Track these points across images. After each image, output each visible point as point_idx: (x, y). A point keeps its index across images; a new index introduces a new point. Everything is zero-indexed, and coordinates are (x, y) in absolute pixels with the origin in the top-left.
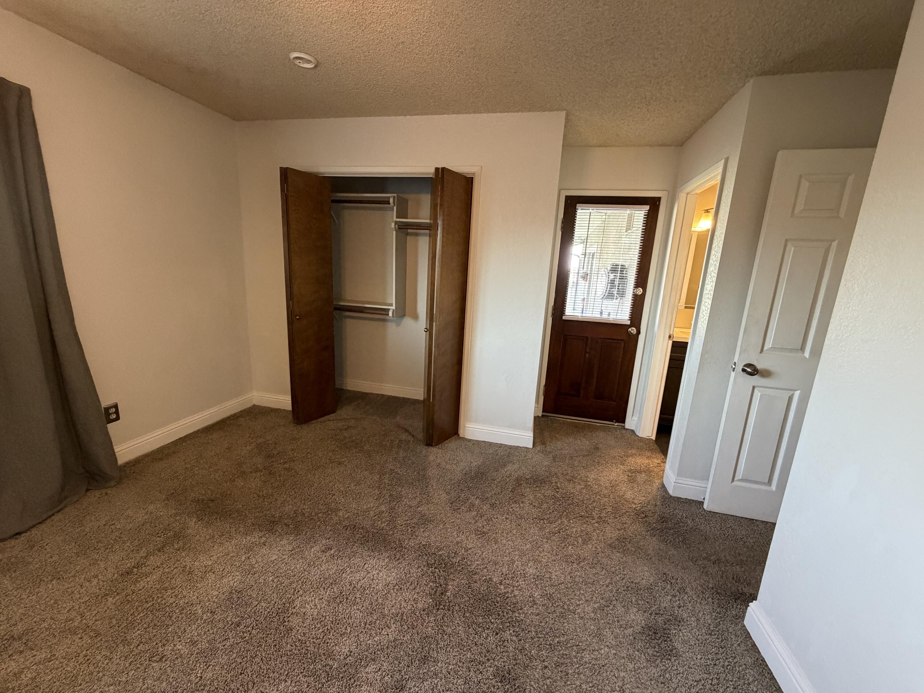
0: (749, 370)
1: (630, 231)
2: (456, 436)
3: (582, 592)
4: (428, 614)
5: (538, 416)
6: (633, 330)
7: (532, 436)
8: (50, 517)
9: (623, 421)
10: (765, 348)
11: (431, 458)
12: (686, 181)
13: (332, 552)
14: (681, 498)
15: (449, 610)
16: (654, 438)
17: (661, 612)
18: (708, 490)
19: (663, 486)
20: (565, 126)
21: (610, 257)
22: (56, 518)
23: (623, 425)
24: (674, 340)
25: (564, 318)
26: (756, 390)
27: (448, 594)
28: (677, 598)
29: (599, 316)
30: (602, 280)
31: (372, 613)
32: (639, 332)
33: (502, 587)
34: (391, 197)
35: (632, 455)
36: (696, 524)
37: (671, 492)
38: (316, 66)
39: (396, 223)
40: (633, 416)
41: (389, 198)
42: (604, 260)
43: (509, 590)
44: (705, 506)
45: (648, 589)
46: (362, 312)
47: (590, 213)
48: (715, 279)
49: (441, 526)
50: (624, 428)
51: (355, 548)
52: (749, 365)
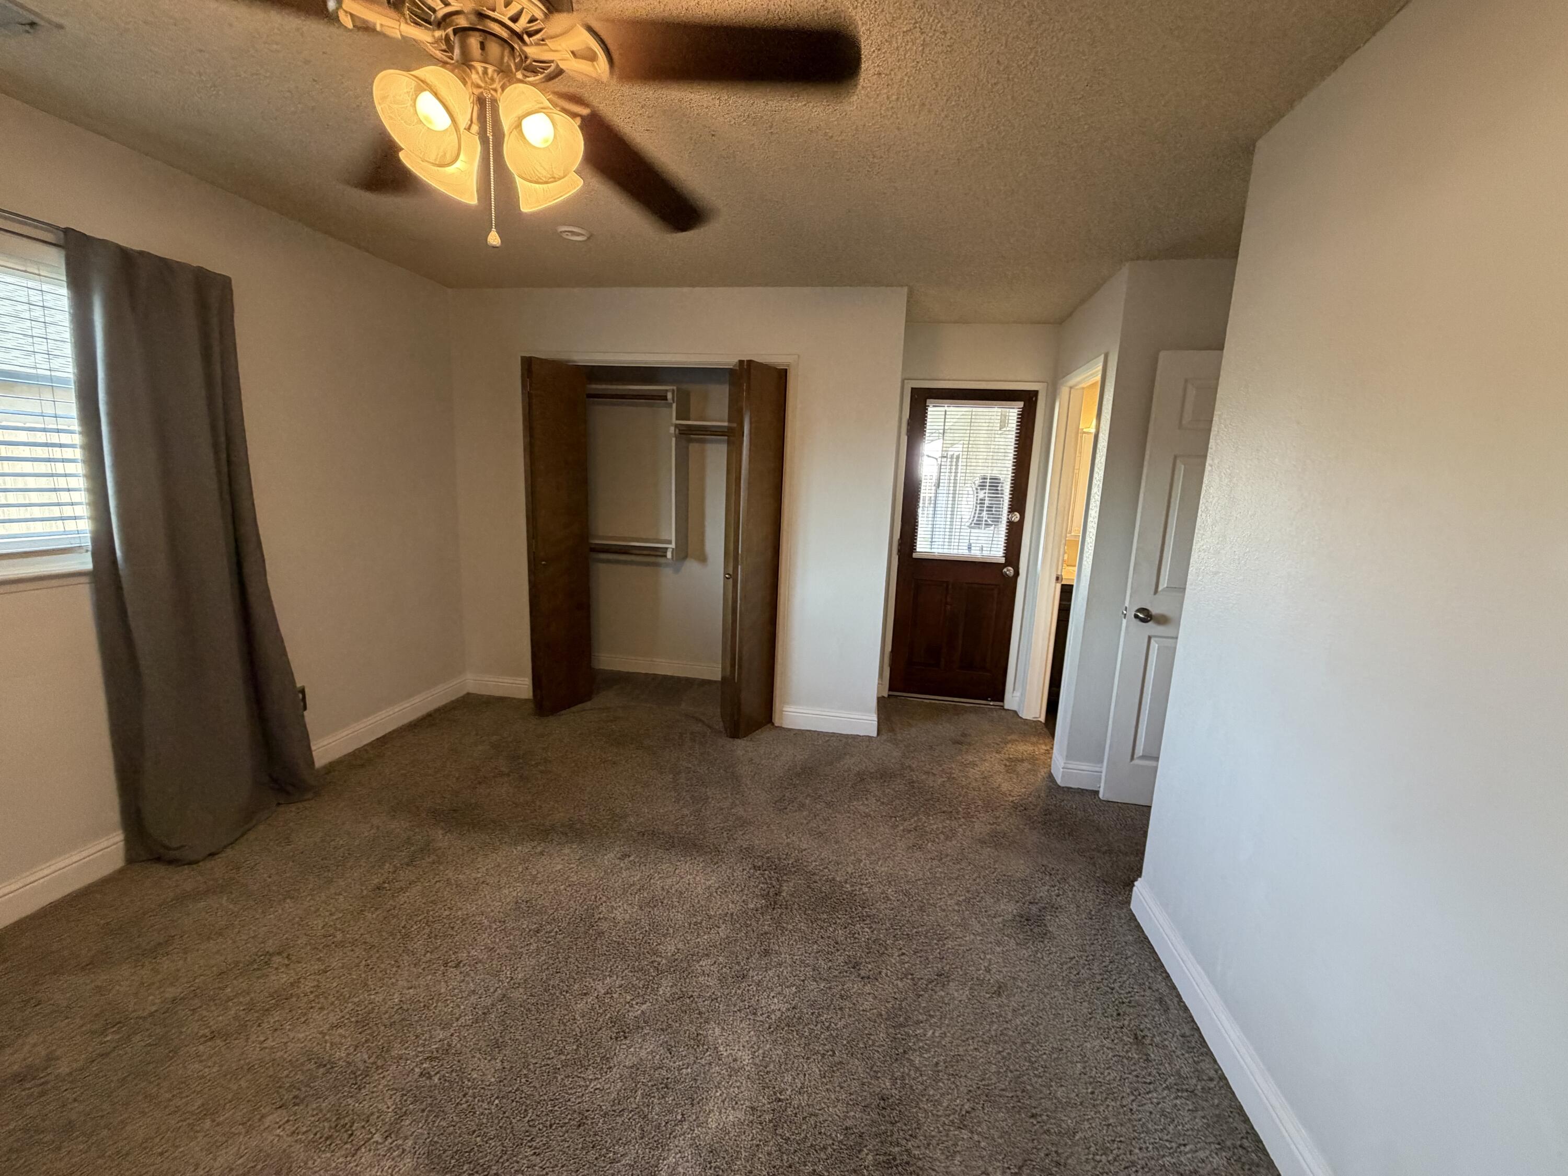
0: (1141, 616)
1: (1004, 429)
2: (769, 725)
3: (944, 887)
4: (762, 914)
5: (883, 697)
6: (1009, 571)
7: (876, 719)
8: (242, 835)
9: (1002, 699)
10: (1160, 588)
11: (740, 753)
12: (1067, 372)
13: (631, 858)
14: (1071, 788)
15: (786, 908)
16: (1042, 719)
17: (1036, 901)
18: (1103, 775)
19: (1051, 777)
20: (908, 301)
21: (980, 464)
22: (251, 836)
23: (1000, 704)
24: (1064, 582)
25: (915, 555)
26: (1152, 641)
27: (784, 894)
28: (1056, 888)
29: (966, 552)
30: (968, 499)
31: (694, 915)
32: (1017, 573)
33: (848, 886)
34: (669, 389)
35: (1013, 741)
36: (1087, 815)
37: (1059, 781)
38: (589, 238)
39: (676, 426)
40: (1014, 690)
41: (667, 391)
42: (972, 468)
43: (857, 889)
44: (1101, 796)
45: (1022, 880)
46: (625, 553)
47: (946, 411)
48: (1098, 503)
49: (765, 828)
50: (1003, 706)
51: (659, 854)
52: (1142, 610)
